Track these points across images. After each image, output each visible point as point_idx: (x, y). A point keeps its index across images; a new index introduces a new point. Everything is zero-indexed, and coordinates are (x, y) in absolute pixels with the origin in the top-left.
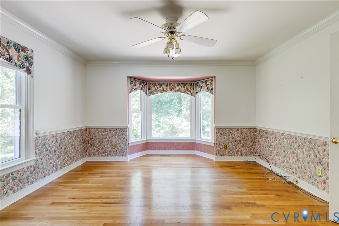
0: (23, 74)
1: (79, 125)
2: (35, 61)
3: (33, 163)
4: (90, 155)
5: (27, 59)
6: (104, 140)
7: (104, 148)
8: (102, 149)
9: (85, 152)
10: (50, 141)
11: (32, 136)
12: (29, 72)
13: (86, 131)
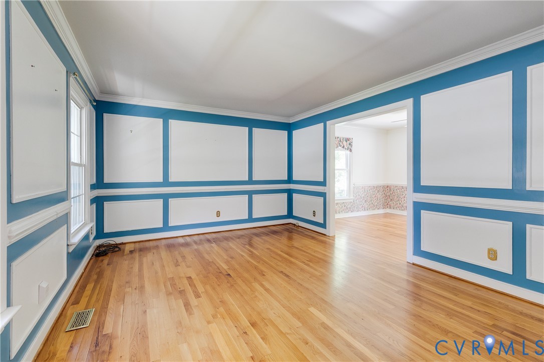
0: (348, 152)
1: (381, 182)
2: (353, 144)
3: (352, 201)
4: (390, 208)
5: (350, 144)
6: (401, 197)
7: (402, 204)
8: (400, 204)
9: (386, 205)
10: (361, 191)
11: (352, 186)
12: (351, 151)
13: (388, 187)
